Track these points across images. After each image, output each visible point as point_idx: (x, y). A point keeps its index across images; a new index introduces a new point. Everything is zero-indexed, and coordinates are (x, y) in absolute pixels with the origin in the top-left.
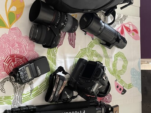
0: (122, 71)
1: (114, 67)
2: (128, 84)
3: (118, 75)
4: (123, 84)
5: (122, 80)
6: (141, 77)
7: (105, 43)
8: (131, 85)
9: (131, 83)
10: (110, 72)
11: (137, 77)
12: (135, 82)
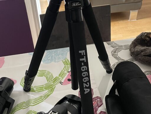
0: (48, 76)
1: (42, 89)
2: (64, 66)
3: (53, 82)
4: (65, 72)
5: (59, 75)
6: (53, 50)
7: (6, 109)
8: (64, 61)
9: (62, 61)
10: (51, 94)
11: (54, 55)
12: (60, 56)
